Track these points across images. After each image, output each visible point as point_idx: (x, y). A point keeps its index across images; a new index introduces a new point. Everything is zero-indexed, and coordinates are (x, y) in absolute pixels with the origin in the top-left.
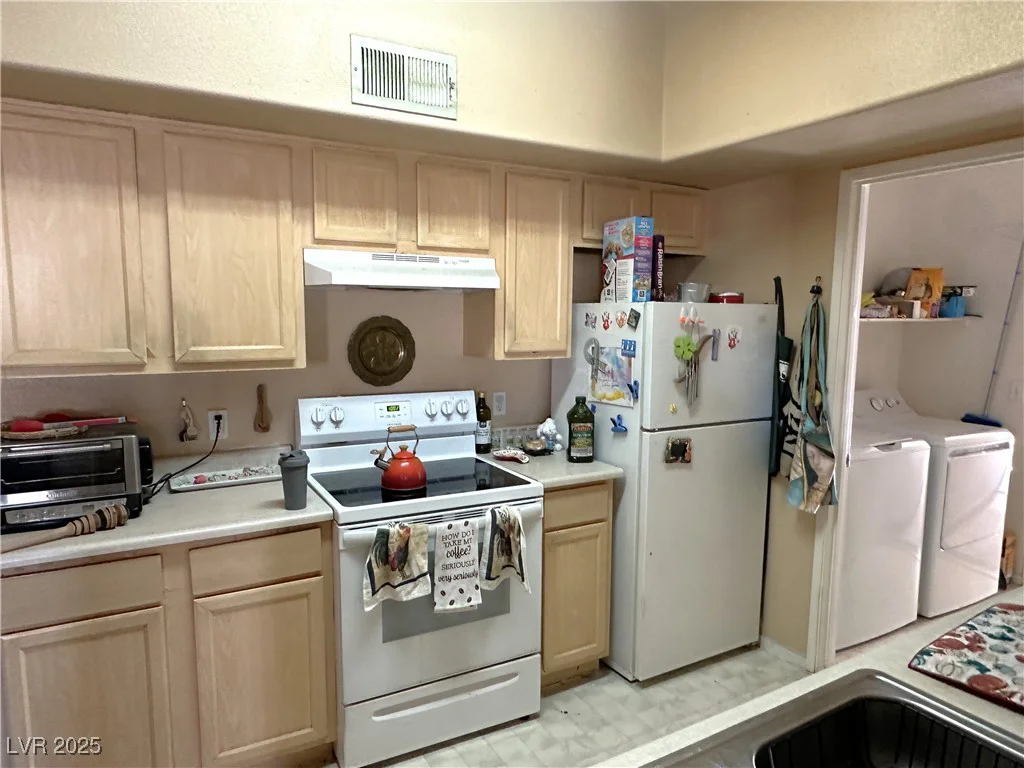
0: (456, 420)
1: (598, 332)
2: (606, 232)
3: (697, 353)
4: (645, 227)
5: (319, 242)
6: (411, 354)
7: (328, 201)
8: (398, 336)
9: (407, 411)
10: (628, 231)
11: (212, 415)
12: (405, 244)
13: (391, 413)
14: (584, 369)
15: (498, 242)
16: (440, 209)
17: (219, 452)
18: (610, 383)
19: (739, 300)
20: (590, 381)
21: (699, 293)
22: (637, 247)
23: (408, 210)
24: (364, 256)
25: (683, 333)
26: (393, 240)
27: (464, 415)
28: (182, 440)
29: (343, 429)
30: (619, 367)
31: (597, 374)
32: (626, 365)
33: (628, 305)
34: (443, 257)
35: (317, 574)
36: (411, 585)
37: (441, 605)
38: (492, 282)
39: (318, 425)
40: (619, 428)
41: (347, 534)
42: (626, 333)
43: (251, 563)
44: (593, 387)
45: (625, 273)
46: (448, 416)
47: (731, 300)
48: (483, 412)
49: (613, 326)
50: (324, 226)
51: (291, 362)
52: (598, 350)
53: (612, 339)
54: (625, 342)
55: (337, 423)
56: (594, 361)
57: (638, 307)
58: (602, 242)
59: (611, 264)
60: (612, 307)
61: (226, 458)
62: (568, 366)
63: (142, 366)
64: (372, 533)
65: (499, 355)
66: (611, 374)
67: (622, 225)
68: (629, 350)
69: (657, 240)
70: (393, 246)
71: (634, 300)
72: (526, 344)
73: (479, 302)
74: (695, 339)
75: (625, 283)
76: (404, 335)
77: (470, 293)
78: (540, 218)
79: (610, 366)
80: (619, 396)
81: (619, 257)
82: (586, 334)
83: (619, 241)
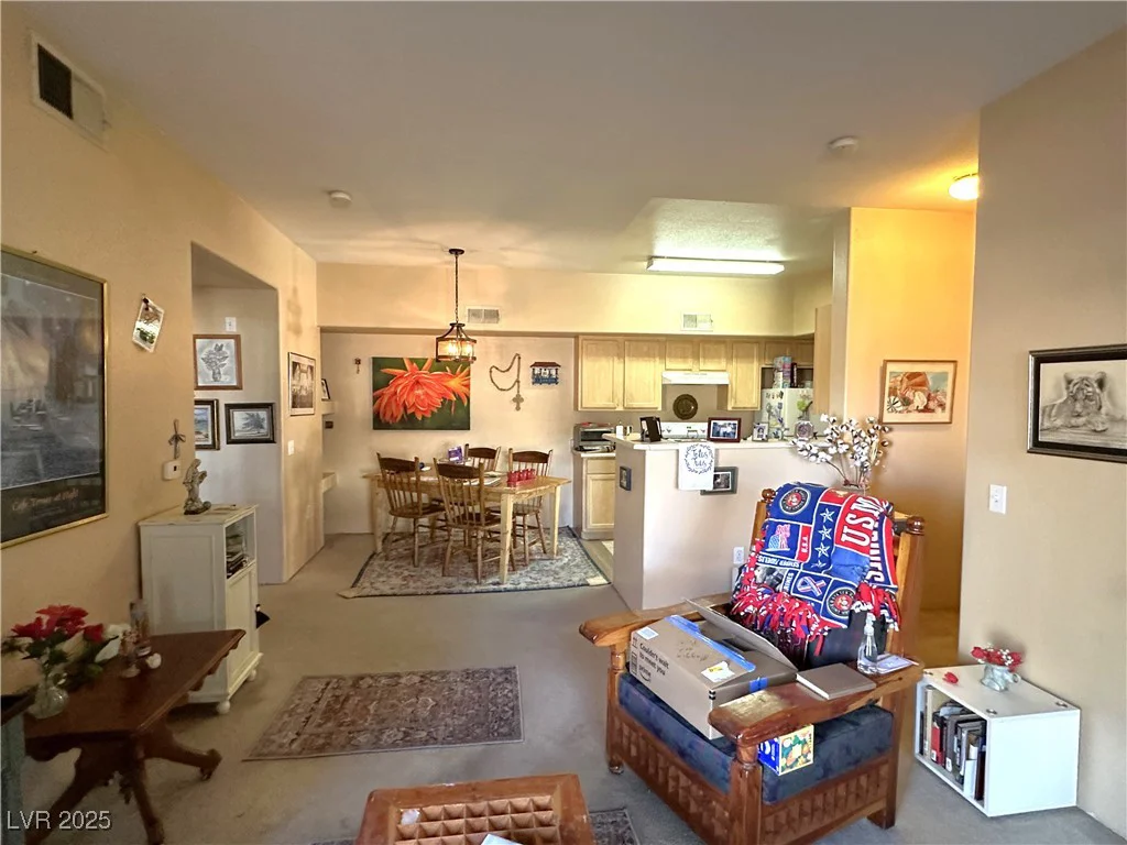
1: (771, 400)
2: (774, 362)
3: (807, 408)
4: (788, 361)
5: (667, 370)
6: (696, 408)
7: (670, 356)
8: (692, 401)
10: (782, 362)
12: (695, 368)
14: (766, 415)
15: (730, 367)
16: (708, 356)
22: (785, 367)
23: (696, 357)
24: (681, 374)
25: (801, 400)
26: (691, 368)
29: (671, 434)
30: (777, 413)
31: (770, 416)
32: (779, 412)
33: (780, 390)
34: (709, 373)
38: (725, 381)
42: (779, 400)
45: (780, 377)
49: (776, 397)
50: (670, 365)
51: (658, 409)
52: (771, 407)
53: (775, 402)
54: (779, 404)
55: (669, 431)
56: (769, 411)
57: (783, 390)
58: (772, 365)
59: (776, 374)
60: (775, 391)
62: (761, 412)
63: (614, 408)
65: (730, 408)
66: (774, 416)
67: (781, 359)
68: (780, 406)
69: (793, 365)
70: (691, 370)
72: (739, 405)
73: (723, 388)
74: (807, 402)
75: (780, 381)
76: (694, 401)
77: (719, 386)
78: (748, 357)
79: (774, 413)
80: (777, 424)
81: (778, 371)
82: (766, 401)
83: (779, 366)
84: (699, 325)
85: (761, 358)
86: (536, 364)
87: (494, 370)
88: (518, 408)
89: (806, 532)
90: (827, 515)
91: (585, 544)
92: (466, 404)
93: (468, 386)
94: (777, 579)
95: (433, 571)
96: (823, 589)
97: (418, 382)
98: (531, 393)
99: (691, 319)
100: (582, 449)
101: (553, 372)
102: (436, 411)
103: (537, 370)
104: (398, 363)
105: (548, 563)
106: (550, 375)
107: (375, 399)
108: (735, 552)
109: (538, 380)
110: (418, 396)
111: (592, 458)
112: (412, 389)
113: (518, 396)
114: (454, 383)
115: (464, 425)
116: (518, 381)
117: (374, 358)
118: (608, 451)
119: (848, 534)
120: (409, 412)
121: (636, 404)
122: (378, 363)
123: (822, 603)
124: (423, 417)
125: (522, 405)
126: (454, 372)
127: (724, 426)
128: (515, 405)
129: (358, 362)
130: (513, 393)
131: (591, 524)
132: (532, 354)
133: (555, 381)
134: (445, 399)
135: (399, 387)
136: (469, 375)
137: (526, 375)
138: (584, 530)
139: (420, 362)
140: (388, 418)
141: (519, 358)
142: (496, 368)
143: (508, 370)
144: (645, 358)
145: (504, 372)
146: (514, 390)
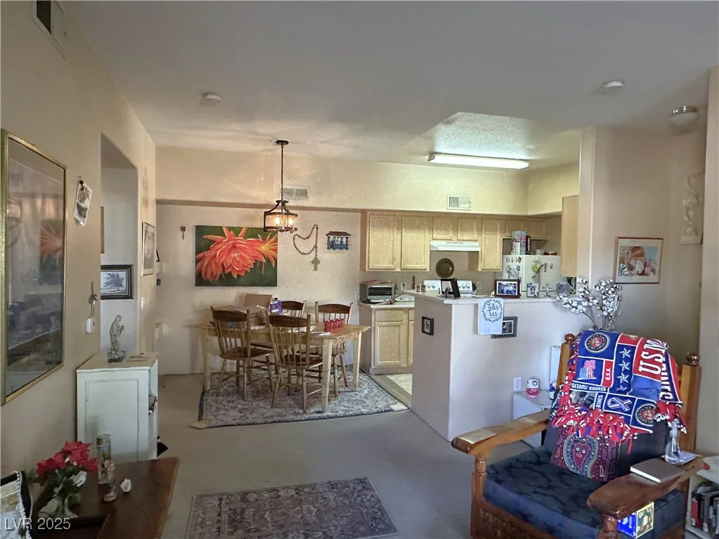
0: (466, 289)
1: (510, 264)
2: (512, 234)
3: (539, 270)
4: (524, 234)
5: (434, 239)
6: (453, 270)
7: (437, 229)
10: (519, 234)
11: (403, 283)
12: (455, 239)
15: (480, 238)
16: (464, 229)
19: (555, 254)
21: (541, 252)
22: (521, 239)
23: (456, 230)
24: (444, 243)
25: (534, 264)
26: (452, 238)
27: (468, 288)
28: (396, 289)
30: (516, 274)
31: (510, 276)
33: (518, 256)
34: (465, 243)
38: (479, 249)
39: (429, 287)
42: (518, 264)
45: (518, 246)
46: (464, 288)
47: (552, 254)
48: (474, 287)
49: (514, 262)
50: (435, 236)
51: (426, 269)
52: (510, 269)
53: (514, 265)
54: (517, 266)
55: (434, 287)
56: (509, 272)
57: (521, 256)
58: (512, 237)
59: (514, 243)
60: (514, 256)
63: (394, 269)
65: (480, 270)
67: (517, 232)
68: (518, 269)
69: (527, 237)
70: (452, 240)
71: (520, 254)
72: (488, 267)
73: (474, 255)
74: (538, 266)
75: (517, 249)
76: (451, 264)
77: (471, 252)
78: (494, 230)
79: (513, 274)
81: (516, 242)
82: (506, 264)
83: (516, 237)
84: (461, 205)
85: (503, 231)
86: (331, 233)
87: (296, 237)
88: (316, 269)
89: (609, 365)
90: (626, 353)
91: (373, 377)
92: (274, 265)
93: (276, 250)
94: (590, 400)
95: (261, 404)
96: (631, 406)
97: (234, 246)
98: (326, 256)
99: (454, 201)
100: (369, 302)
101: (344, 240)
102: (249, 270)
103: (332, 237)
104: (218, 230)
105: (353, 394)
106: (342, 242)
107: (197, 261)
108: (515, 381)
109: (332, 246)
110: (234, 259)
111: (379, 309)
112: (229, 252)
113: (316, 258)
114: (264, 248)
115: (273, 282)
116: (316, 247)
117: (197, 226)
118: (391, 304)
119: (643, 366)
120: (227, 271)
121: (409, 266)
122: (200, 230)
123: (631, 416)
124: (238, 275)
125: (318, 266)
126: (264, 239)
127: (507, 285)
128: (313, 265)
129: (183, 229)
130: (312, 255)
131: (378, 361)
132: (328, 224)
133: (346, 247)
134: (256, 261)
135: (218, 251)
136: (276, 241)
137: (323, 241)
138: (373, 367)
139: (236, 230)
140: (208, 276)
141: (317, 228)
142: (299, 236)
143: (308, 238)
144: (418, 230)
145: (304, 239)
146: (313, 254)
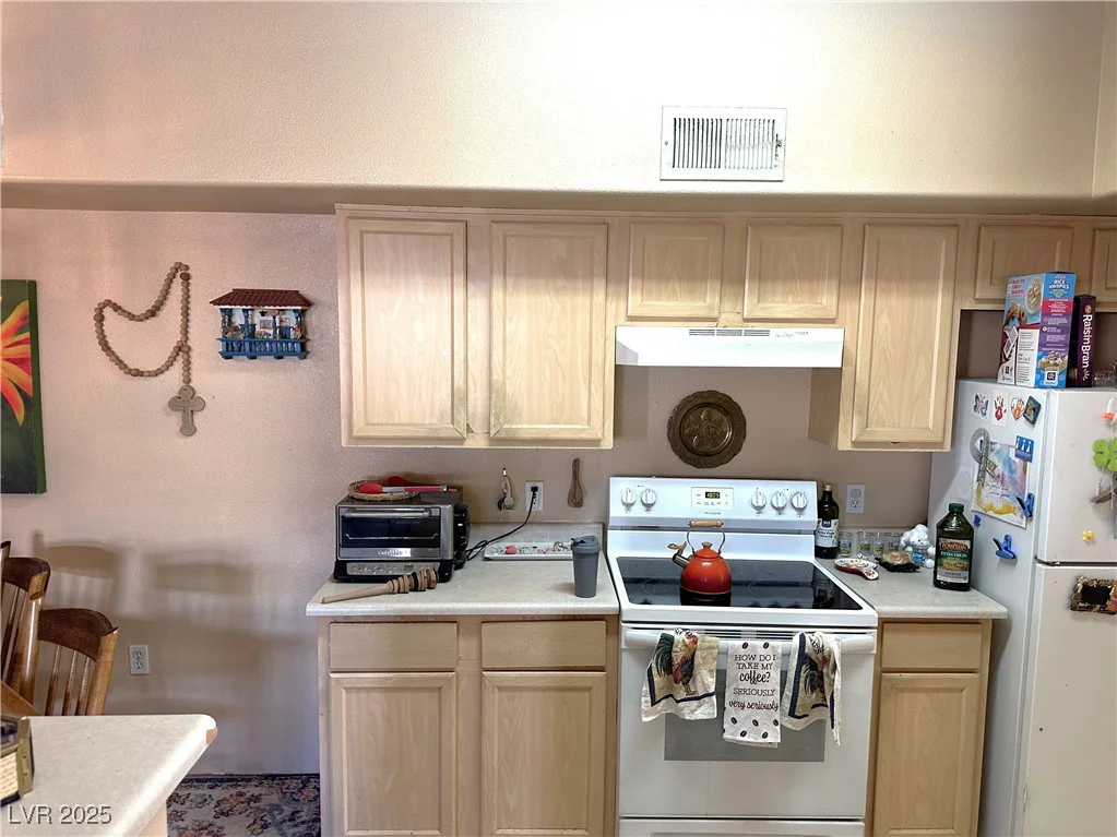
0: (790, 515)
1: (990, 422)
2: (1009, 292)
5: (632, 319)
6: (741, 434)
7: (643, 275)
8: (726, 412)
9: (729, 499)
10: (1035, 292)
11: (529, 486)
12: (728, 318)
13: (710, 500)
14: (969, 468)
15: (848, 309)
17: (531, 523)
18: (1000, 491)
20: (976, 485)
22: (1046, 312)
23: (731, 278)
24: (680, 332)
26: (716, 314)
27: (800, 510)
28: (500, 509)
29: (655, 513)
30: (1012, 471)
31: (984, 476)
32: (1020, 470)
33: (1027, 391)
34: (774, 330)
35: (601, 669)
36: (695, 703)
37: (731, 733)
39: (628, 506)
40: (1006, 552)
41: (629, 633)
42: (1021, 428)
43: (537, 645)
44: (979, 492)
45: (1028, 346)
46: (779, 510)
48: (828, 508)
49: (1008, 416)
50: (637, 302)
51: (597, 442)
52: (987, 445)
53: (1006, 432)
54: (1021, 440)
55: (648, 506)
56: (982, 458)
57: (1040, 395)
58: (1003, 301)
59: (1013, 332)
60: (1009, 392)
61: (539, 530)
62: (951, 459)
64: (655, 636)
65: (844, 443)
66: (999, 478)
67: (1028, 283)
68: (1025, 449)
69: (1080, 302)
70: (714, 320)
71: (1038, 385)
72: (883, 432)
73: (825, 382)
75: (1027, 360)
76: (733, 413)
77: (817, 372)
78: (915, 276)
79: (1000, 469)
80: (1008, 510)
81: (1023, 326)
82: (973, 421)
83: (1025, 304)
84: (734, 159)
85: (956, 280)
86: (235, 297)
87: (108, 311)
88: (188, 429)
92: (21, 415)
93: (25, 362)
98: (225, 383)
99: (699, 136)
100: (342, 570)
101: (291, 320)
103: (238, 310)
106: (283, 330)
109: (239, 344)
113: (186, 391)
116: (183, 350)
121: (522, 430)
125: (198, 419)
128: (175, 420)
130: (173, 380)
132: (223, 260)
136: (26, 325)
137: (207, 329)
141: (186, 278)
142: (116, 308)
143: (152, 313)
144: (560, 283)
145: (140, 319)
146: (174, 377)
